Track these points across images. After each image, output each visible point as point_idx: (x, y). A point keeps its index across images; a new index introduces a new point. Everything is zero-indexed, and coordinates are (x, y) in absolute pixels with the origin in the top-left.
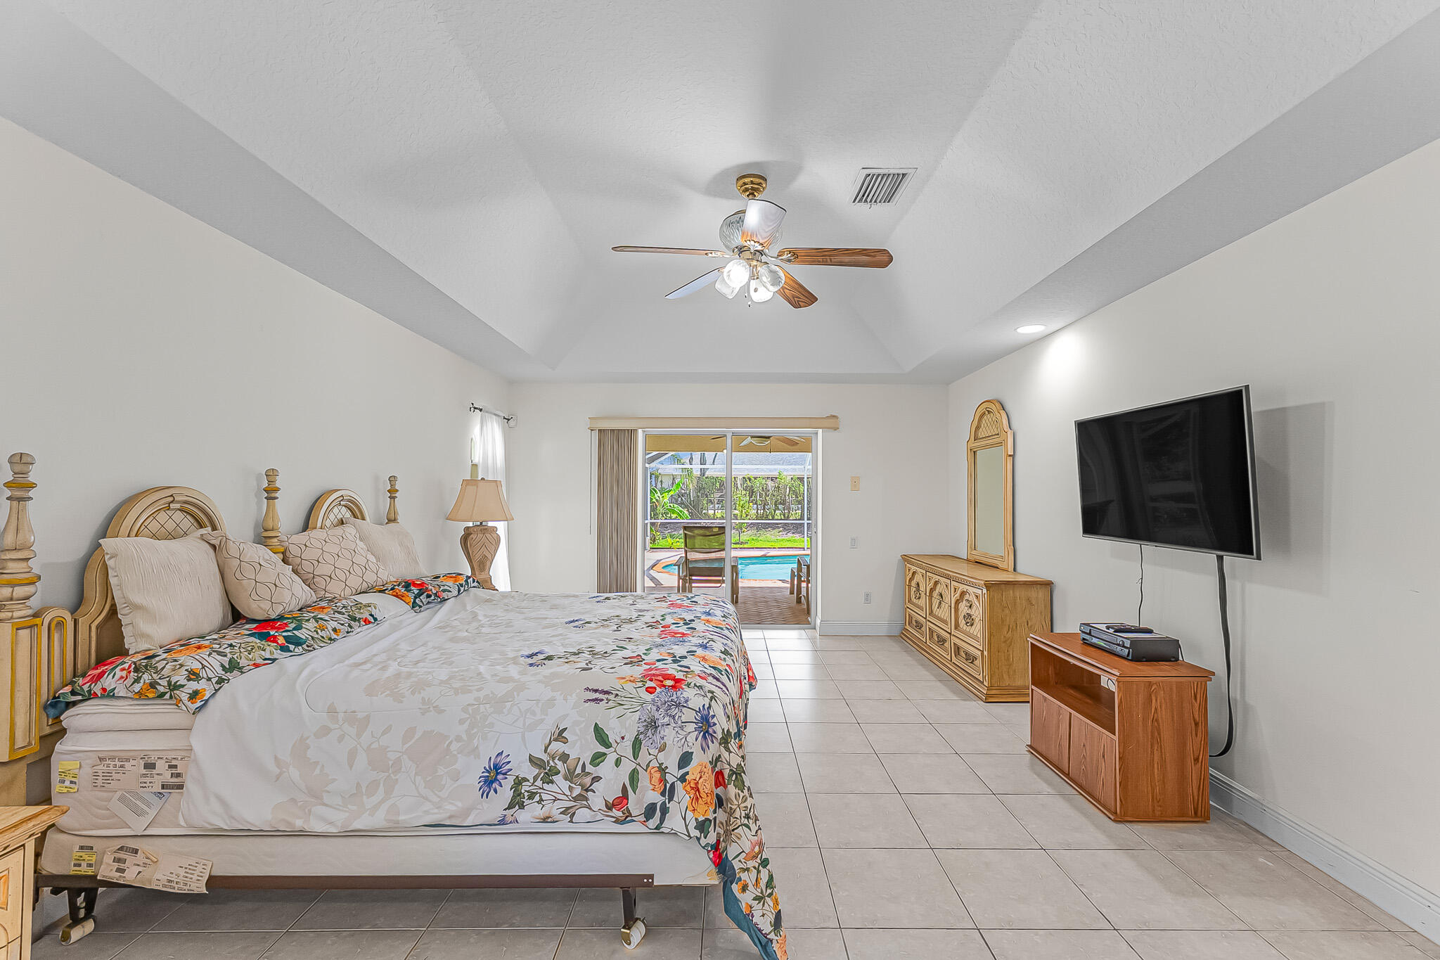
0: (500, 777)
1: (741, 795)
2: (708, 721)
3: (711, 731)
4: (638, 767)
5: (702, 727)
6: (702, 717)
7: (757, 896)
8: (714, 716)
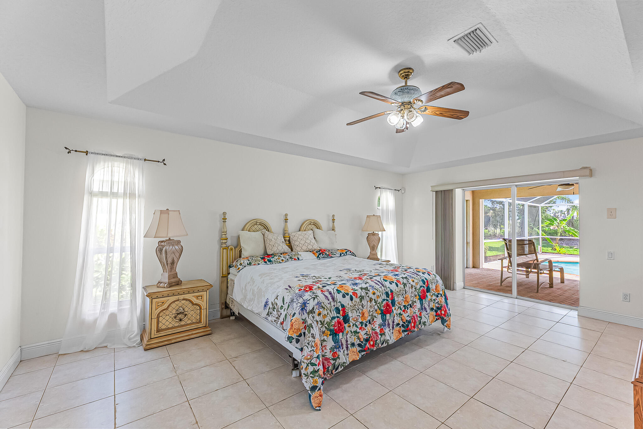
0: (267, 305)
1: (308, 335)
2: (305, 305)
3: (306, 308)
4: (287, 313)
5: (302, 306)
6: (304, 303)
7: (305, 373)
8: (308, 304)
